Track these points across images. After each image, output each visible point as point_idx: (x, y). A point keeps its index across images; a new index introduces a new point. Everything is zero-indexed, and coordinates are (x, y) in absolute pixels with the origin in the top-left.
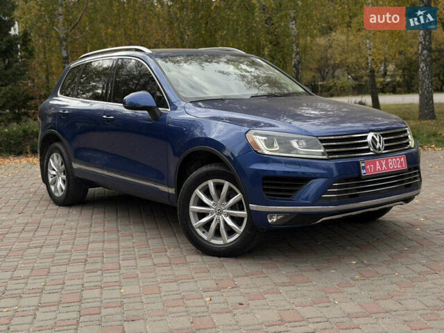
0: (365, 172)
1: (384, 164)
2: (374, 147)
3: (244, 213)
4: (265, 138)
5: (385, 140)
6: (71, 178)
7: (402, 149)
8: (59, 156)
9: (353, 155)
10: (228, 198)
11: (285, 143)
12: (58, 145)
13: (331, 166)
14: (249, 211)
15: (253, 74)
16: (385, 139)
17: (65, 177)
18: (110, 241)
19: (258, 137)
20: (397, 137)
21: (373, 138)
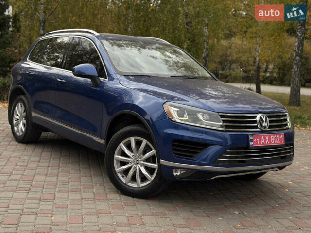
0: (252, 143)
1: (267, 139)
2: (261, 125)
3: (155, 165)
4: (178, 109)
5: (269, 121)
6: (30, 123)
7: (281, 128)
8: (23, 105)
9: (244, 130)
10: (145, 153)
11: (193, 115)
12: (23, 97)
13: (226, 136)
14: (160, 165)
15: (174, 60)
16: (269, 119)
17: (25, 121)
18: (52, 175)
19: (173, 108)
20: (278, 119)
21: (261, 118)
